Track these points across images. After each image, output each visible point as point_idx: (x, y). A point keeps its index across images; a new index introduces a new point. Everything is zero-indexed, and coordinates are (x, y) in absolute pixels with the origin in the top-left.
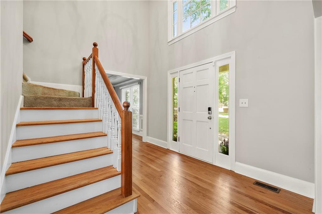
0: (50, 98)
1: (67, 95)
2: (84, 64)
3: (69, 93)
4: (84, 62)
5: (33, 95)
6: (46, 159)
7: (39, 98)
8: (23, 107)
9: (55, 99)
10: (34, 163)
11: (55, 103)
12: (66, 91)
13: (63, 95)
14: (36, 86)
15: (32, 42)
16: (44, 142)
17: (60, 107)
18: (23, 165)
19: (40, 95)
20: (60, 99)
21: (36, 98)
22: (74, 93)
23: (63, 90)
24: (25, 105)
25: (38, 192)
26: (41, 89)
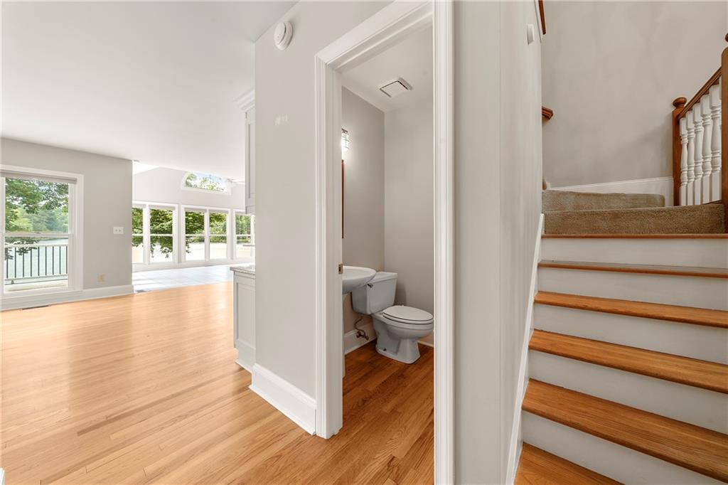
0: (593, 214)
1: (629, 205)
2: (678, 116)
3: (633, 199)
4: (679, 111)
5: (559, 212)
6: (593, 343)
7: (569, 215)
8: (544, 234)
9: (603, 215)
10: (572, 345)
11: (604, 225)
12: (625, 195)
13: (617, 206)
14: (564, 193)
15: (552, 117)
16: (589, 306)
17: (615, 232)
18: (552, 341)
19: (569, 209)
20: (616, 216)
21: (565, 217)
22: (648, 199)
23: (617, 195)
24: (547, 231)
25: (586, 412)
26: (572, 197)
